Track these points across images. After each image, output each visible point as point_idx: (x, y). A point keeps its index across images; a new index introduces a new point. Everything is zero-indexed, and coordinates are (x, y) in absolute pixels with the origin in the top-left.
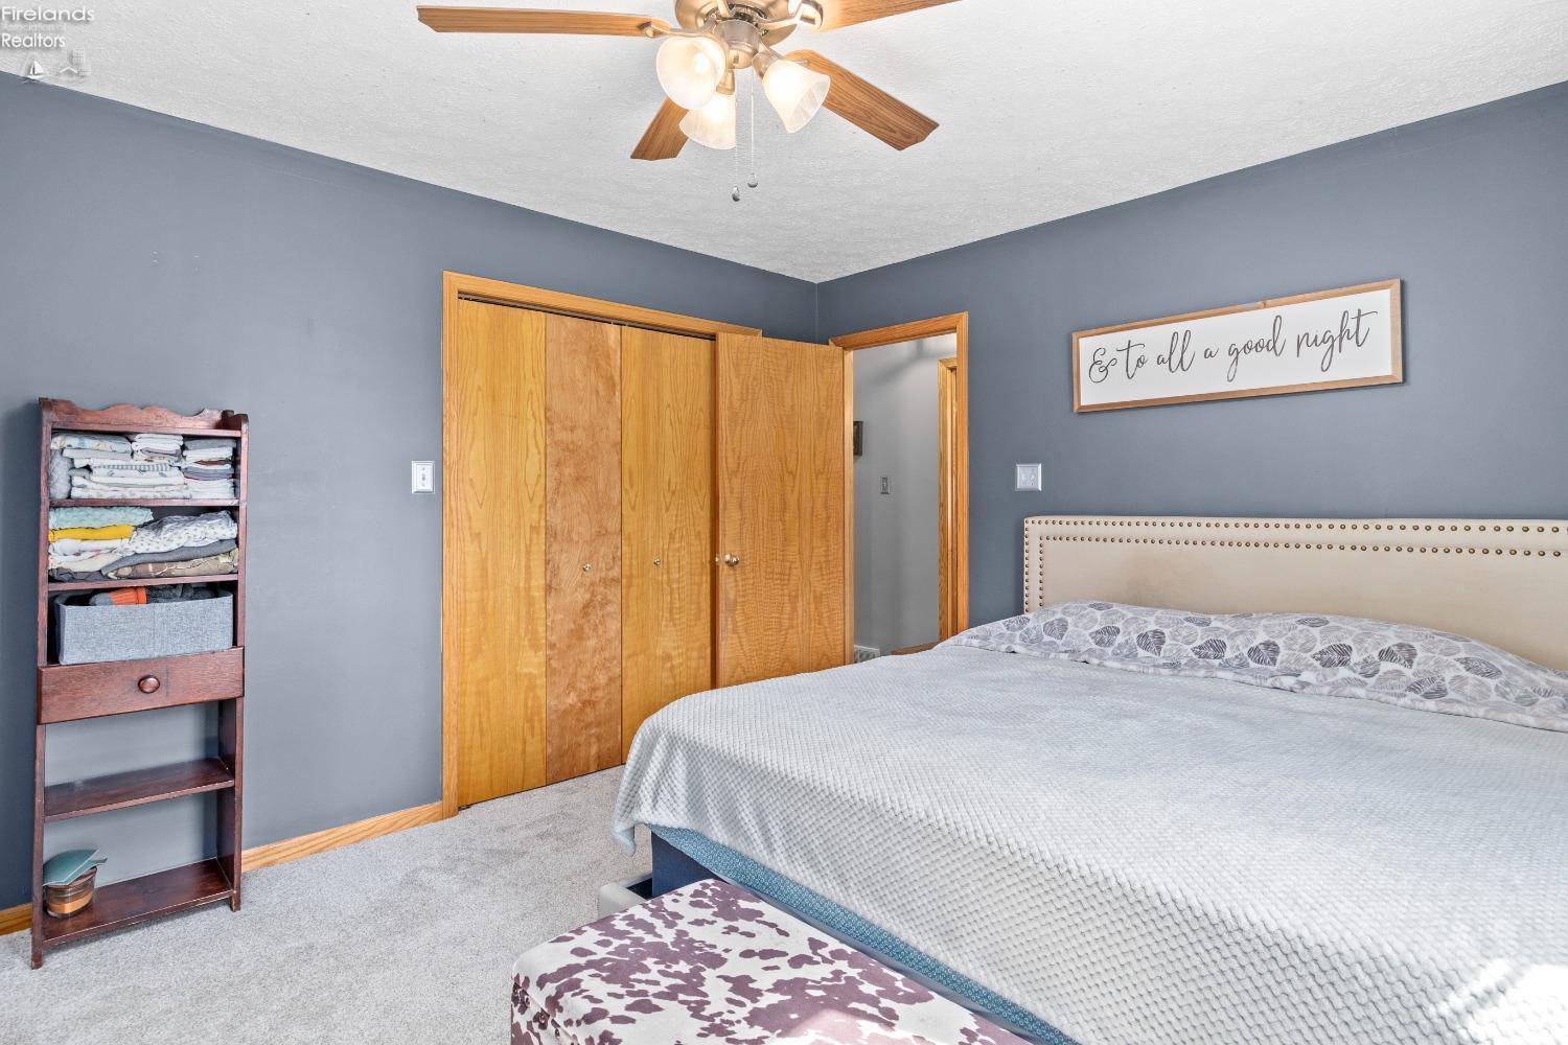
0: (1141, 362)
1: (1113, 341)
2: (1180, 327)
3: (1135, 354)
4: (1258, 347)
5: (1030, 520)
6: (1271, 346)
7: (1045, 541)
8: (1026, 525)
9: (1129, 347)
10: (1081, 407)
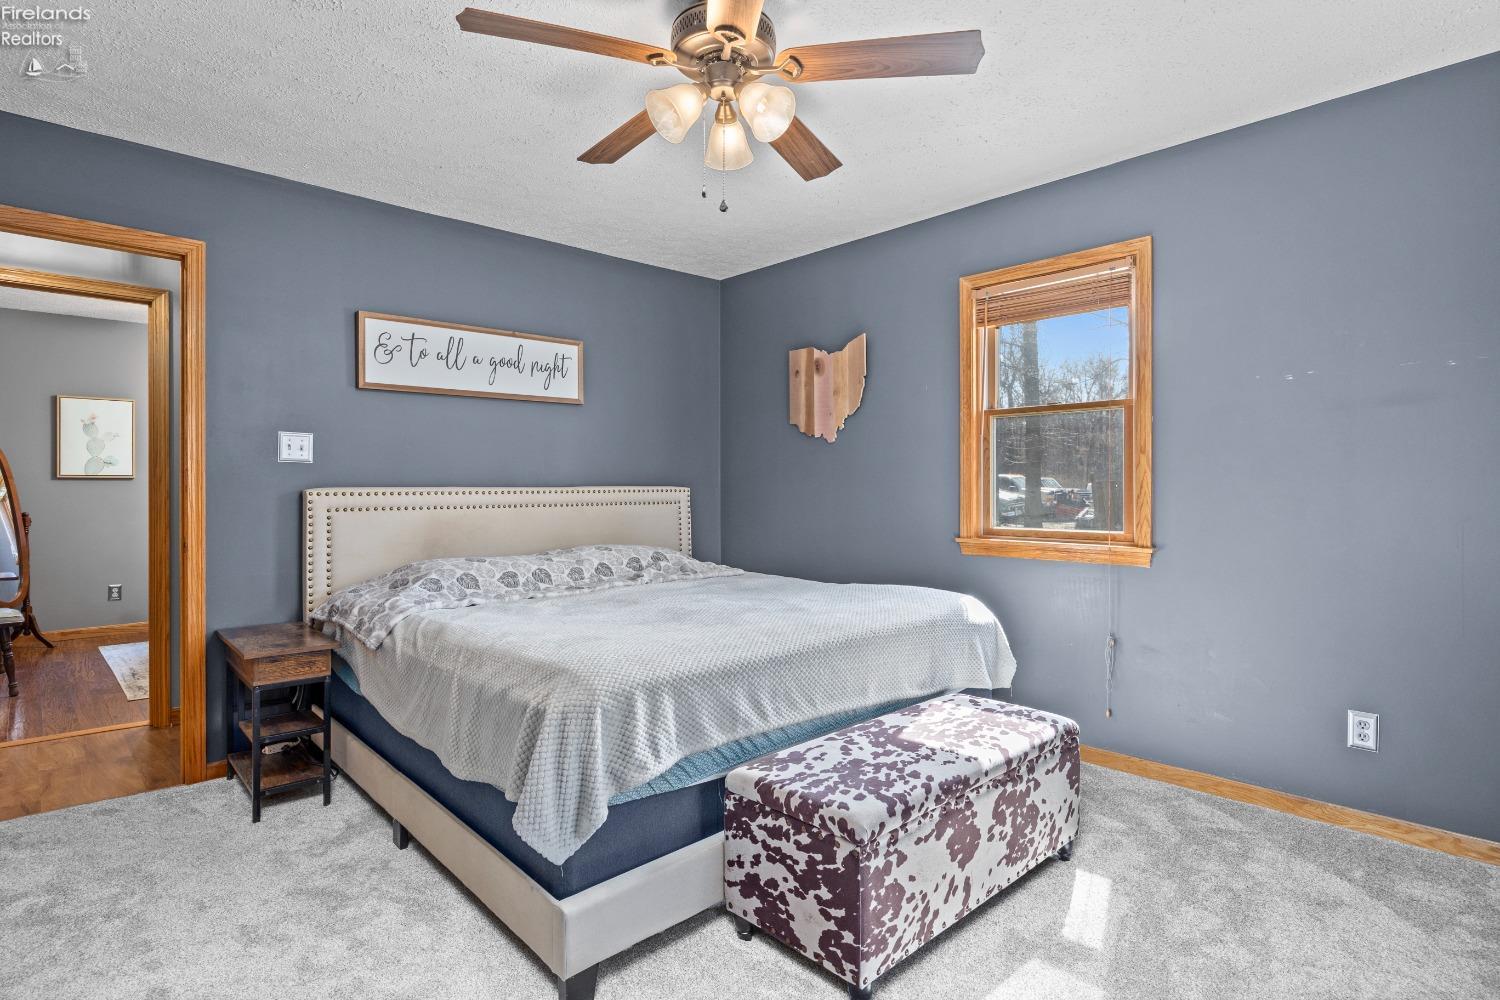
0: (423, 354)
1: (400, 330)
2: (457, 334)
3: (418, 346)
4: (509, 363)
5: (315, 491)
6: (516, 364)
7: (333, 513)
8: (309, 498)
9: (413, 338)
10: (366, 384)
